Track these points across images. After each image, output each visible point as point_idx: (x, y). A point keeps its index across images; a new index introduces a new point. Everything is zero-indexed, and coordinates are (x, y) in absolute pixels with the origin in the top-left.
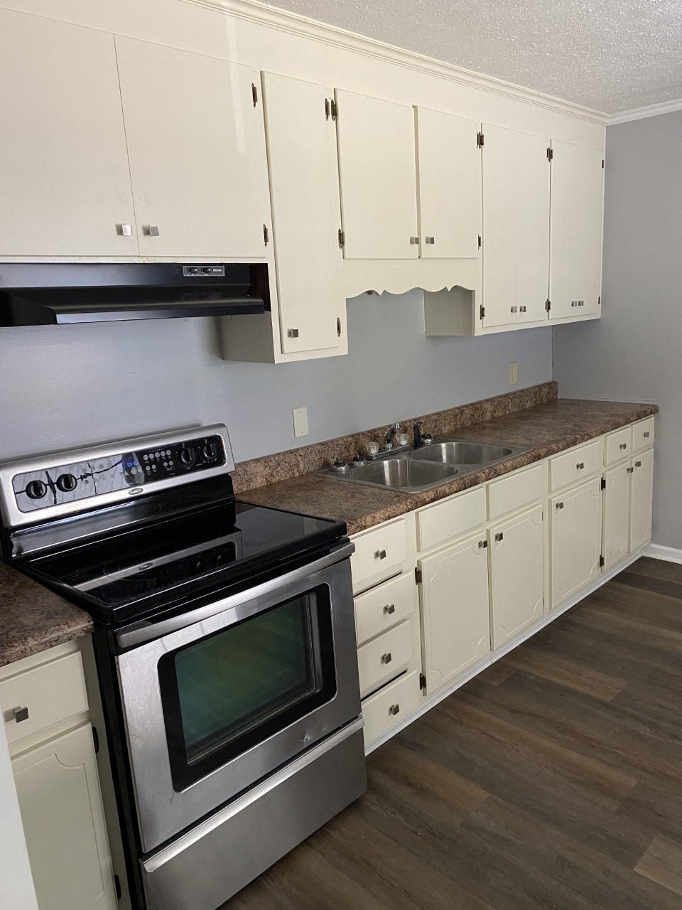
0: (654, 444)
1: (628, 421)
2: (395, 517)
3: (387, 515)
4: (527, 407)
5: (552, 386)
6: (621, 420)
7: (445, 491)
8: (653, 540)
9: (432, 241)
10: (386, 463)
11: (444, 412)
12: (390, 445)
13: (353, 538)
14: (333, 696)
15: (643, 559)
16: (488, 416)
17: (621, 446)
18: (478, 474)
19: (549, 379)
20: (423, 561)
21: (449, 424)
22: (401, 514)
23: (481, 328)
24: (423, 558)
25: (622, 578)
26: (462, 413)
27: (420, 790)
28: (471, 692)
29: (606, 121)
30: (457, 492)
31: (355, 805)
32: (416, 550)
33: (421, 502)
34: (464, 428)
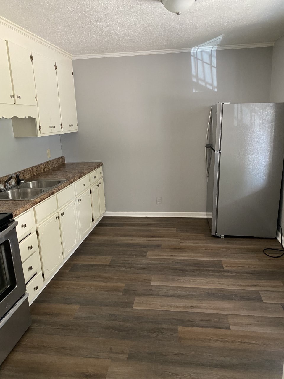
0: (103, 177)
1: (95, 168)
2: (27, 210)
3: (24, 209)
4: (56, 166)
5: (63, 158)
6: (93, 168)
7: (43, 198)
8: (106, 210)
9: (20, 97)
10: (9, 192)
11: (26, 170)
12: (8, 184)
13: (16, 219)
14: (16, 286)
15: (104, 218)
16: (42, 171)
17: (94, 177)
18: (53, 190)
19: (61, 156)
20: (39, 227)
21: (29, 175)
22: (29, 208)
23: (40, 134)
24: (39, 225)
25: (99, 225)
26: (33, 170)
27: (53, 315)
28: (59, 276)
29: (72, 57)
30: (47, 198)
31: (28, 330)
32: (35, 223)
33: (36, 203)
34: (34, 176)
